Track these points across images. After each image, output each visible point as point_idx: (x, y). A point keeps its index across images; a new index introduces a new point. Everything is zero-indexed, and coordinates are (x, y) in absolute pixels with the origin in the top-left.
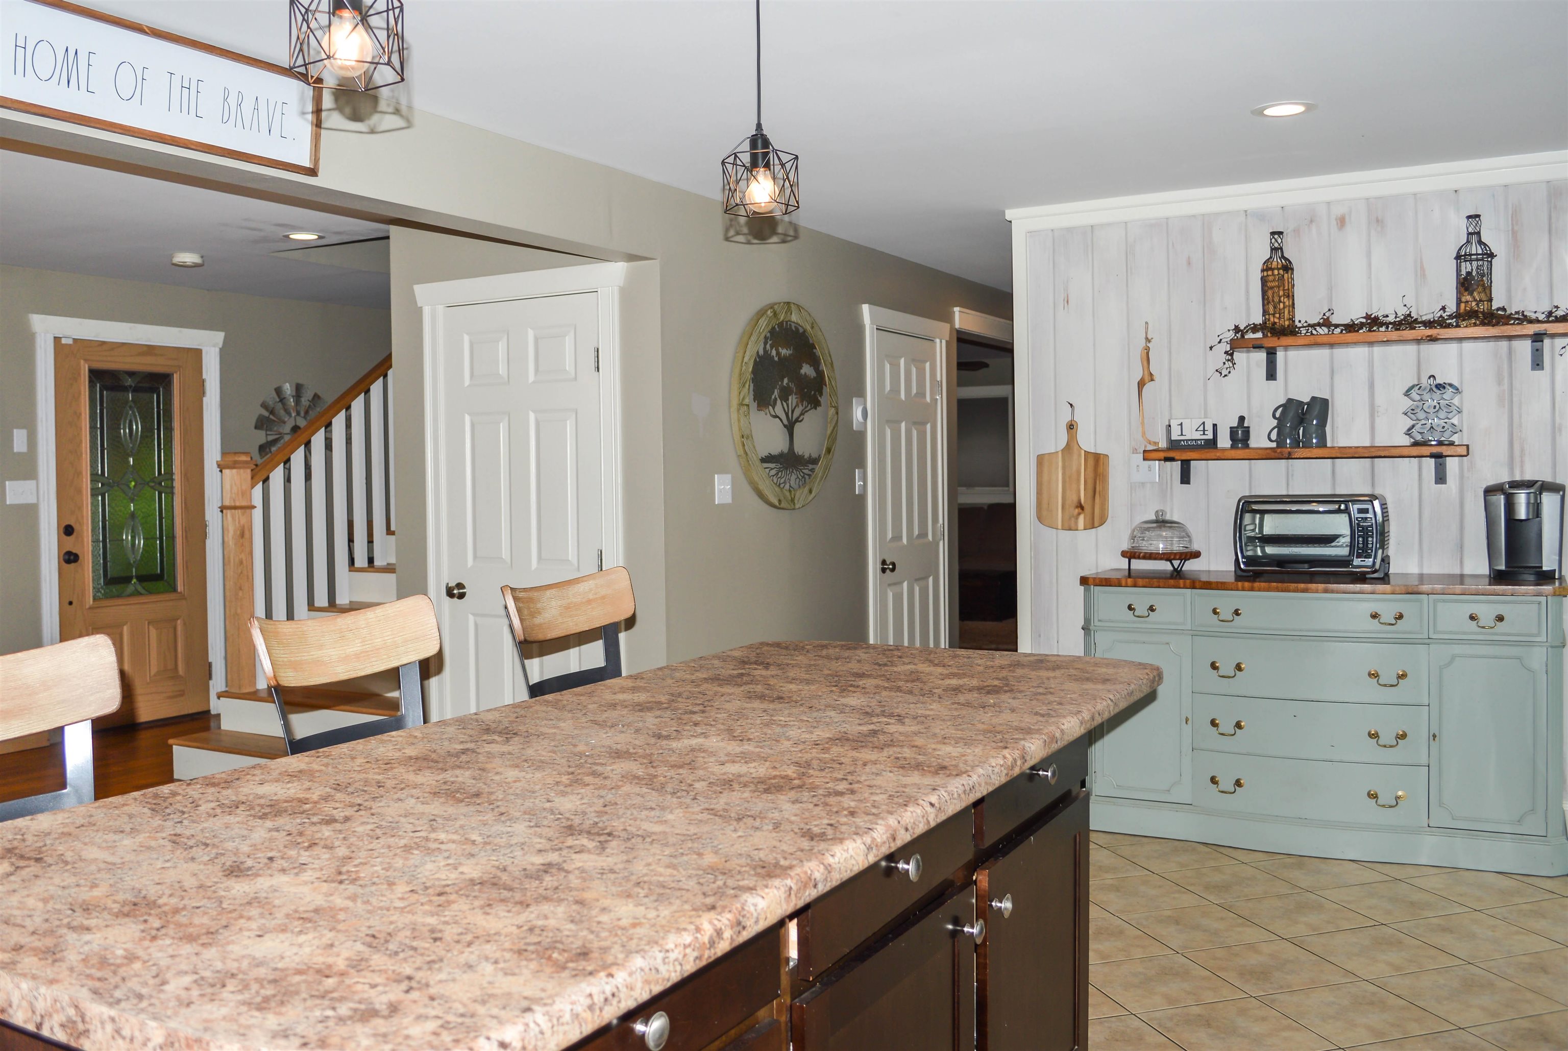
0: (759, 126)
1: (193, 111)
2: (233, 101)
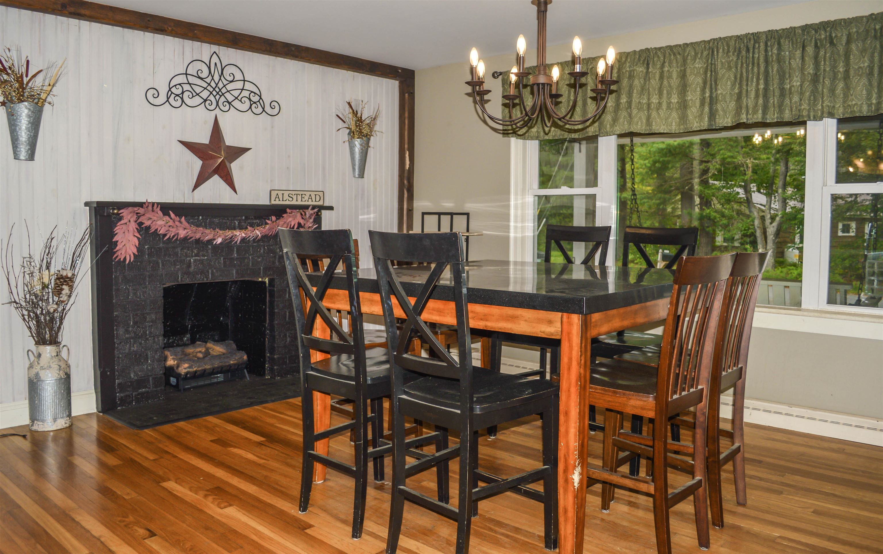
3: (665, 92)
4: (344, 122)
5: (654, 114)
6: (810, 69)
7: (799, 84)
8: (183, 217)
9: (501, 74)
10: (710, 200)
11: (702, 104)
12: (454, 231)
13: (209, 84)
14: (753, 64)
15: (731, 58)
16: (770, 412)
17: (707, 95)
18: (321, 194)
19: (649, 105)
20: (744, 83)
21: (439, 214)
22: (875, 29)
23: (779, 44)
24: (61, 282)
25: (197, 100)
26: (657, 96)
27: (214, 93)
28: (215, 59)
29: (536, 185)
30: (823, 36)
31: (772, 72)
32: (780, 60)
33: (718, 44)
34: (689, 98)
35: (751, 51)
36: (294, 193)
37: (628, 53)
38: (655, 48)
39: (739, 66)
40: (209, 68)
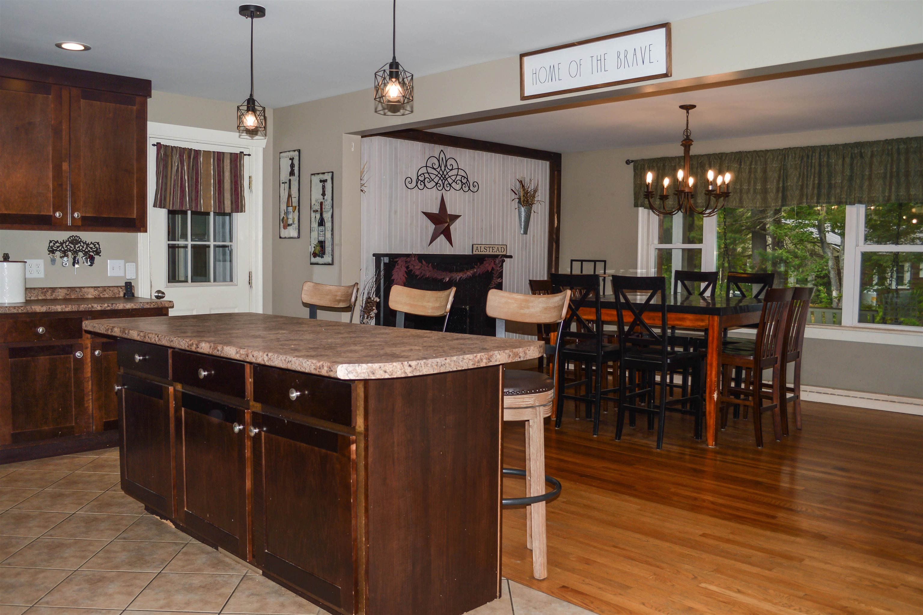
0: (394, 58)
1: (603, 69)
2: (622, 56)
3: (752, 182)
4: (516, 194)
5: (745, 196)
6: (848, 172)
7: (840, 181)
8: (431, 264)
9: (632, 161)
10: (782, 240)
11: (778, 191)
12: (596, 273)
13: (439, 173)
14: (811, 167)
15: (797, 162)
16: (821, 393)
17: (781, 185)
18: (505, 247)
19: (741, 190)
20: (805, 179)
21: (595, 261)
22: (888, 149)
23: (828, 155)
24: (370, 305)
25: (433, 184)
26: (747, 184)
27: (442, 178)
28: (442, 155)
29: (656, 241)
30: (856, 152)
31: (824, 172)
32: (829, 165)
33: (788, 152)
34: (769, 187)
35: (810, 158)
36: (487, 246)
37: (727, 154)
38: (746, 152)
39: (802, 167)
40: (439, 161)
